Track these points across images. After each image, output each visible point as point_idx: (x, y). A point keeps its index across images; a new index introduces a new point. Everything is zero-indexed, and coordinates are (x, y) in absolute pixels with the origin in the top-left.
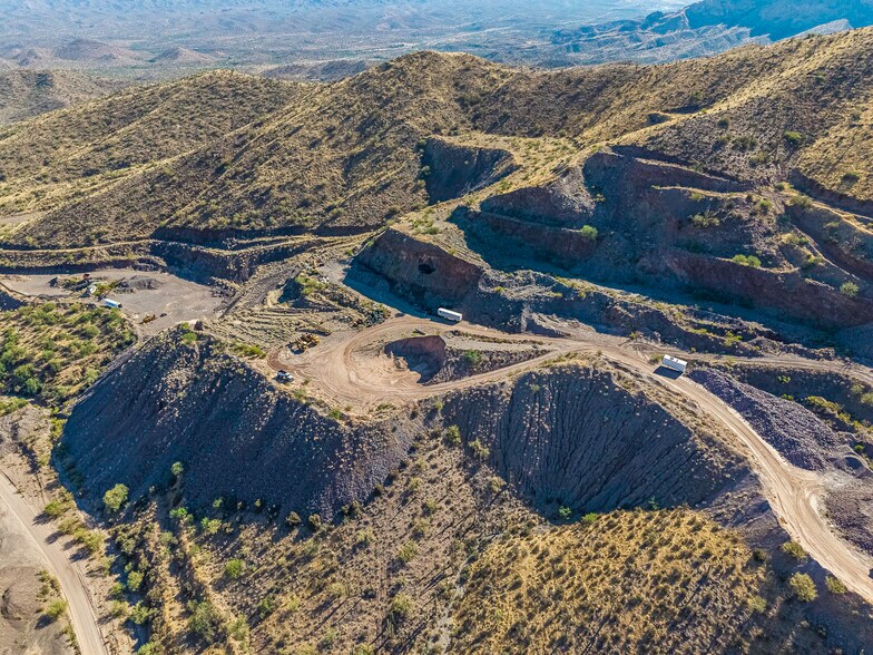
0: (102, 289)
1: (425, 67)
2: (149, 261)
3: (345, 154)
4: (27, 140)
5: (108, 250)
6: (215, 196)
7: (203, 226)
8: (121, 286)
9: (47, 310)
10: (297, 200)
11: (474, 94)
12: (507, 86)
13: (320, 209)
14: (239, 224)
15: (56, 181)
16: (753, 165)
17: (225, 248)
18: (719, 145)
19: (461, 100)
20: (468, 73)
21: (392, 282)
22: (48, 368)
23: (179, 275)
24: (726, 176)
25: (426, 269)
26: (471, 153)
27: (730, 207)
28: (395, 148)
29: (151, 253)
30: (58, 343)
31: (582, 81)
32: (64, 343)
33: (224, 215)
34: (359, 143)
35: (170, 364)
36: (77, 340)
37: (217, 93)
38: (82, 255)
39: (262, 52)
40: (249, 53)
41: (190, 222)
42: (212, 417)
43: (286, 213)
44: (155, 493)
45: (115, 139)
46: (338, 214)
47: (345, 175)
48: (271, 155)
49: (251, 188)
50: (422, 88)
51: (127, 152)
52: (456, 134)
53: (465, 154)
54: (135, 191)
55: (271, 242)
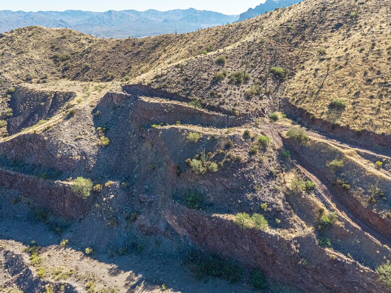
1: (29, 36)
11: (65, 53)
12: (90, 48)
16: (248, 97)
19: (55, 59)
20: (65, 40)
26: (47, 96)
31: (143, 43)
50: (23, 50)
52: (44, 82)
53: (44, 97)
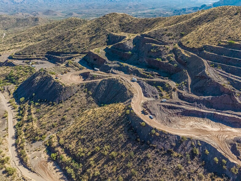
0: (33, 63)
1: (113, 17)
2: (44, 59)
3: (91, 36)
4: (27, 33)
5: (36, 56)
6: (61, 45)
7: (56, 51)
8: (37, 63)
9: (20, 67)
10: (78, 46)
11: (124, 23)
12: (132, 22)
13: (82, 49)
14: (64, 51)
15: (32, 42)
16: (170, 39)
17: (60, 56)
18: (163, 35)
19: (120, 25)
20: (124, 18)
21: (88, 63)
22: (17, 78)
23: (50, 62)
24: (162, 41)
25: (95, 60)
26: (118, 37)
27: (159, 48)
28: (102, 35)
29: (45, 57)
30: (21, 73)
31: (150, 20)
32: (22, 73)
33: (61, 49)
34: (94, 34)
35: (37, 76)
36: (24, 73)
37: (71, 23)
38: (30, 56)
40: (91, 14)
41: (54, 50)
42: (42, 85)
43: (75, 49)
44: (29, 99)
45: (47, 33)
46: (86, 50)
47: (90, 41)
48: (74, 36)
49: (69, 43)
50: (111, 21)
51: (49, 36)
52: (117, 32)
53: (117, 37)
54: (44, 43)
55: (70, 55)
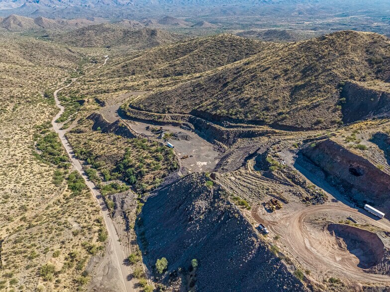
0: (166, 135)
1: (348, 40)
2: (187, 125)
3: (292, 84)
4: (145, 59)
5: (171, 117)
6: (222, 98)
7: (214, 113)
8: (174, 136)
9: (144, 142)
10: (263, 107)
11: (379, 57)
13: (275, 113)
14: (231, 114)
15: (153, 78)
17: (222, 125)
19: (370, 61)
20: (376, 45)
22: (140, 172)
23: (199, 135)
25: (355, 172)
26: (377, 94)
28: (323, 85)
29: (188, 121)
30: (146, 160)
32: (148, 161)
33: (225, 109)
34: (301, 79)
36: (153, 161)
37: (223, 44)
38: (160, 117)
39: (237, 24)
40: (232, 24)
41: (208, 109)
43: (256, 113)
44: (181, 272)
45: (178, 62)
46: (285, 118)
47: (291, 96)
48: (252, 81)
49: (240, 97)
50: (344, 51)
51: (182, 68)
52: (364, 81)
54: (186, 90)
55: (246, 127)
